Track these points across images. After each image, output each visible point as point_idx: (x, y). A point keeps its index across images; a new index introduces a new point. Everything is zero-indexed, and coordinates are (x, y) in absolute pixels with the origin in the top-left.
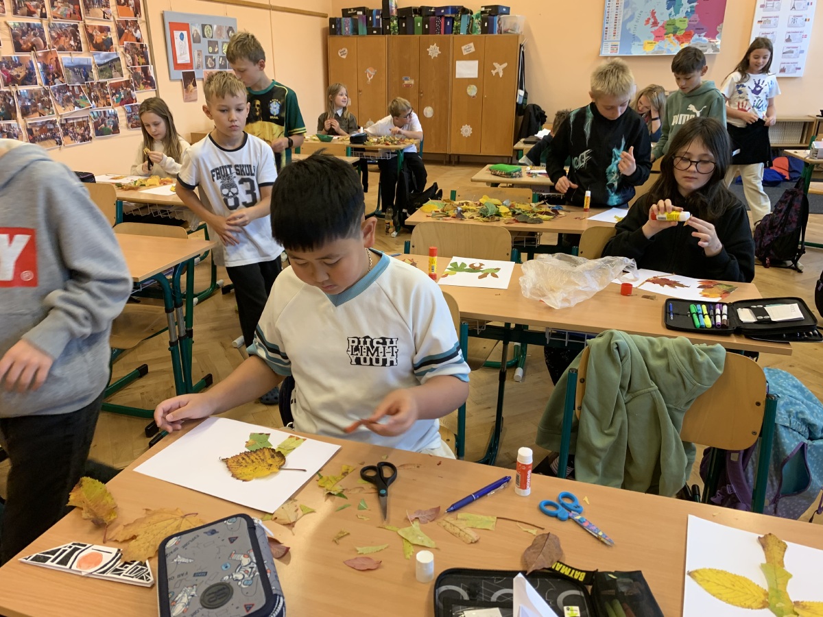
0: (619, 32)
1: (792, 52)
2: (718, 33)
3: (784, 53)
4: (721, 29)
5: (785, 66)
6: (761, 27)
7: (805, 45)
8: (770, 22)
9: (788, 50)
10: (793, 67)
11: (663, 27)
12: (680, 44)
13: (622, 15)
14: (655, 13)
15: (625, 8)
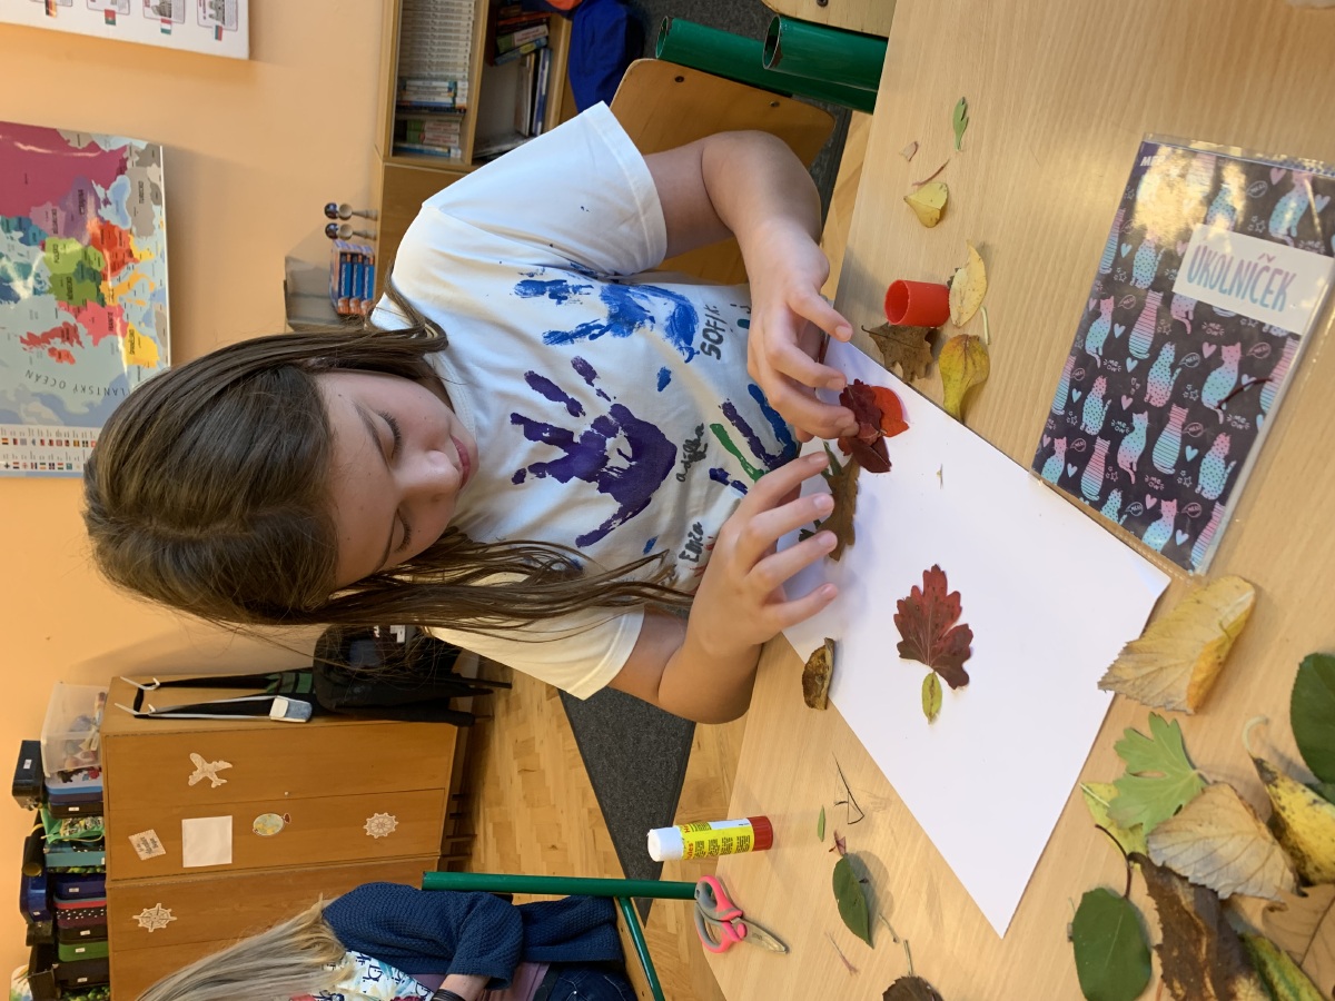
4: (79, 134)
12: (136, 261)
13: (44, 428)
14: (30, 335)
15: (20, 422)
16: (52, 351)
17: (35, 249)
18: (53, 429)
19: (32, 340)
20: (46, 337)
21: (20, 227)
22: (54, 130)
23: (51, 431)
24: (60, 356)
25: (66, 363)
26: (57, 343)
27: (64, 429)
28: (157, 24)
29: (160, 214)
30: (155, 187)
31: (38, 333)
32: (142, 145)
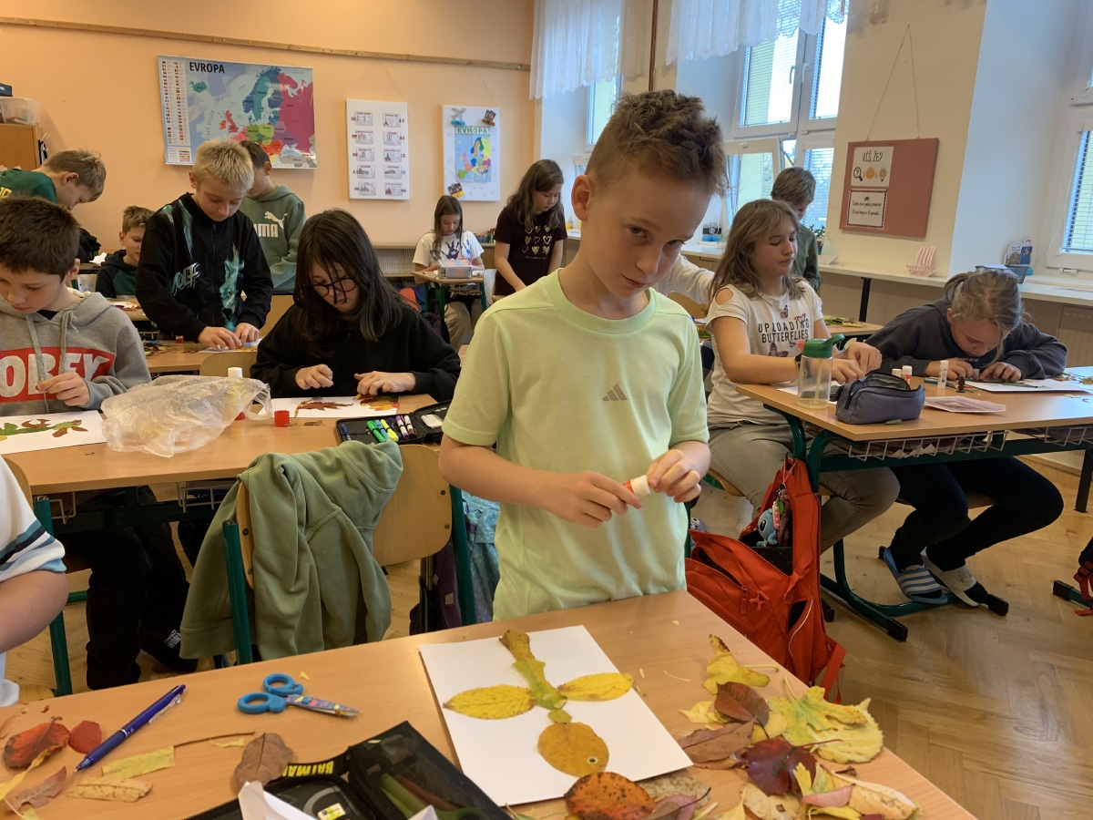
0: (187, 134)
1: (394, 172)
2: (311, 145)
3: (386, 173)
4: (314, 141)
5: (390, 187)
6: (357, 142)
7: (405, 164)
8: (364, 137)
9: (389, 169)
10: (398, 189)
11: (243, 133)
13: (187, 114)
14: (231, 115)
15: (190, 105)
16: (224, 122)
17: (268, 121)
18: (187, 117)
19: (228, 115)
20: (231, 121)
21: (275, 117)
22: (313, 132)
23: (186, 116)
24: (223, 124)
25: (220, 126)
26: (228, 124)
27: (187, 122)
28: (356, 170)
29: (292, 166)
30: (301, 165)
31: (232, 117)
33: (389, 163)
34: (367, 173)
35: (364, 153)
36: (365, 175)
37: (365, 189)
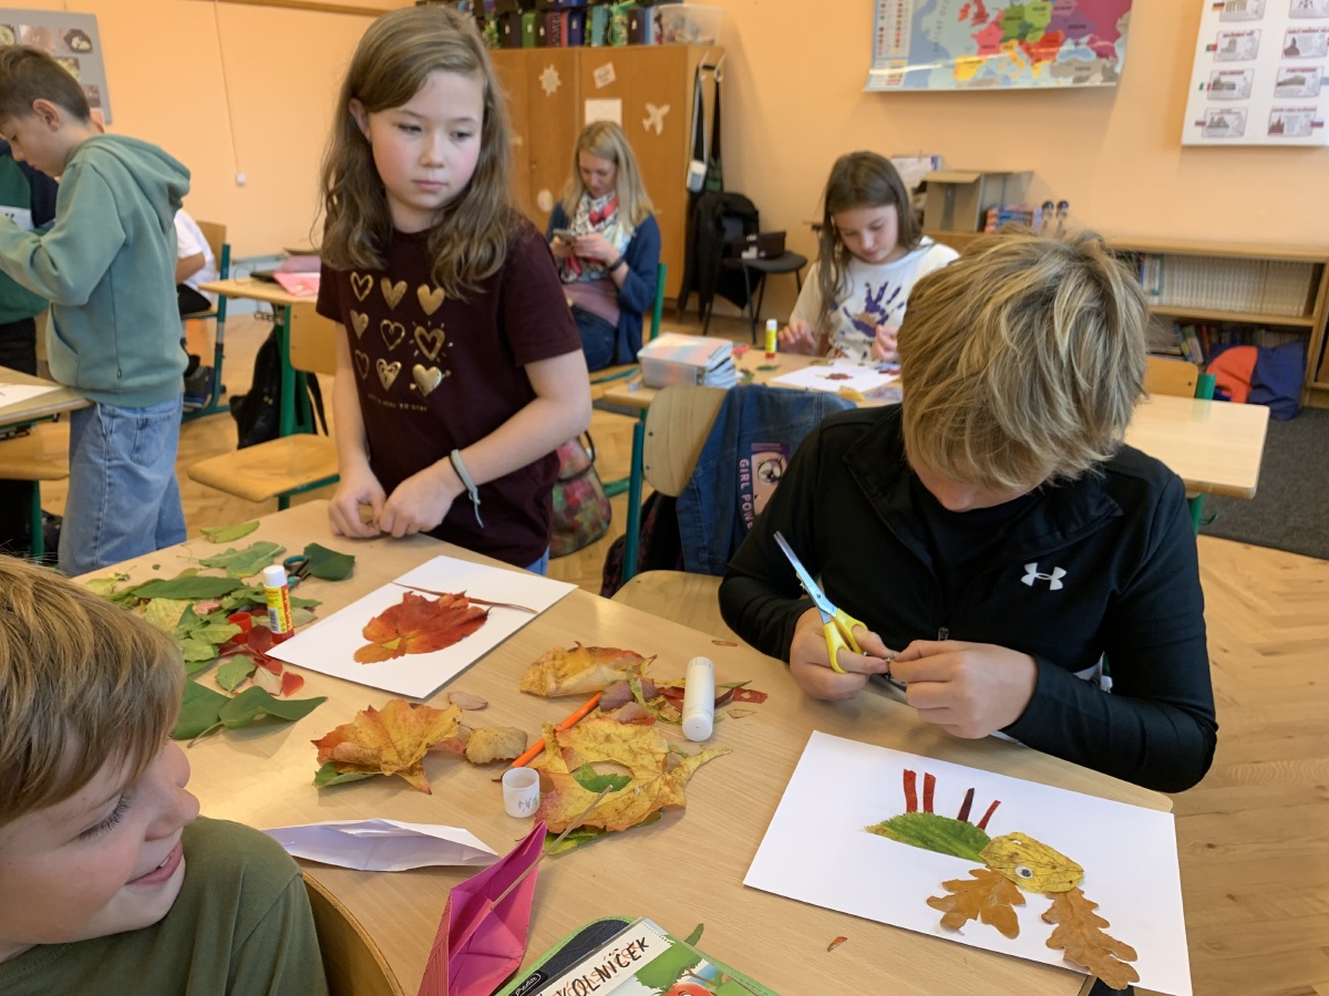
0: (906, 37)
1: (1301, 82)
3: (1279, 84)
5: (1284, 117)
6: (1223, 19)
9: (1291, 76)
10: (1303, 119)
11: (996, 23)
12: (1032, 64)
16: (968, 6)
18: (910, 6)
20: (979, 3)
22: (1129, 8)
23: (909, 3)
24: (964, 12)
25: (958, 15)
26: (974, 9)
32: (1118, 69)
33: (1294, 62)
34: (1233, 87)
35: (1233, 43)
36: (1225, 93)
37: (1219, 124)
